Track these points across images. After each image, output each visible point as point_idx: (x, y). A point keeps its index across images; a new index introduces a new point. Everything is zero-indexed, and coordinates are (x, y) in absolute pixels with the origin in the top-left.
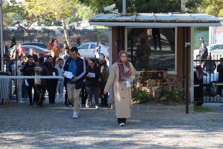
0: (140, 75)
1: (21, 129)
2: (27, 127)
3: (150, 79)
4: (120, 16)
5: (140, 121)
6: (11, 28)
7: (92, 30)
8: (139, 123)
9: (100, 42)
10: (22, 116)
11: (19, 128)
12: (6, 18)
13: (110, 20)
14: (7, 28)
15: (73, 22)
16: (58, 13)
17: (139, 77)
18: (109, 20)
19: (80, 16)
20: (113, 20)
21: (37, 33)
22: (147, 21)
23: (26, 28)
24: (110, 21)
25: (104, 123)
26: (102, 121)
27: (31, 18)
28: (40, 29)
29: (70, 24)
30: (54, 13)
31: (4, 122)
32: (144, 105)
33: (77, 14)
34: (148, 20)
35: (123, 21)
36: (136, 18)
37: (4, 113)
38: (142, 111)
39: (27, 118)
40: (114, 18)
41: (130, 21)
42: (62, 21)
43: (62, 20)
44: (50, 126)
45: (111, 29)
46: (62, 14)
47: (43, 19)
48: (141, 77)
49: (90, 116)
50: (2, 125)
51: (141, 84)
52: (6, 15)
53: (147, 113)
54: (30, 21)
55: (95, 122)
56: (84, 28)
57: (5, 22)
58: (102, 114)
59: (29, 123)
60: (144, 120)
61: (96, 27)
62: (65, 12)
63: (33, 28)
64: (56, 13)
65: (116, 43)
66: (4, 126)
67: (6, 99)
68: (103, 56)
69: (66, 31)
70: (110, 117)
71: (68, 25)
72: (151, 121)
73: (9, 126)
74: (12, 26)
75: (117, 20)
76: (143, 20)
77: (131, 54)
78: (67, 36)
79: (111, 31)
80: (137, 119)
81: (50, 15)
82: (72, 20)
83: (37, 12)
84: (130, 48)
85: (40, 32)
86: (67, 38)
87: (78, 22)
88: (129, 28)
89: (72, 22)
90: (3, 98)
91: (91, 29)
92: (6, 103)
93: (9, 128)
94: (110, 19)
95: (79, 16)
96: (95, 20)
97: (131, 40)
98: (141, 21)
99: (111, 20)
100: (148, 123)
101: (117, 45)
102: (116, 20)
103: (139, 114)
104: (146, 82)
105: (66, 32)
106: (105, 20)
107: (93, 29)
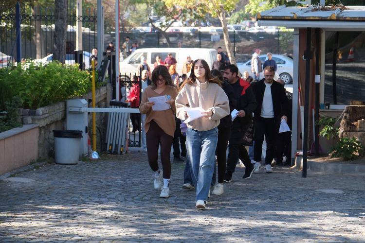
0: (345, 112)
1: (135, 198)
2: (145, 195)
3: (363, 120)
4: (313, 11)
5: (341, 192)
6: (142, 30)
7: (274, 34)
8: (339, 195)
9: (286, 54)
10: (141, 176)
11: (133, 198)
12: (135, 13)
13: (293, 17)
14: (135, 29)
15: (244, 20)
16: (214, 5)
17: (345, 115)
18: (291, 17)
19: (252, 10)
20: (297, 17)
21: (184, 37)
22: (357, 19)
23: (163, 29)
24: (292, 19)
25: (277, 193)
26: (274, 190)
27: (171, 13)
28: (187, 32)
29: (238, 23)
30: (208, 4)
31: (110, 186)
32: (351, 163)
33: (248, 7)
34: (359, 18)
35: (315, 19)
36: (339, 14)
37: (114, 170)
38: (346, 174)
39: (149, 179)
40: (300, 14)
41: (329, 18)
42: (221, 18)
43: (220, 16)
44: (185, 196)
45: (298, 33)
46: (221, 7)
47: (191, 15)
48: (348, 116)
49: (255, 180)
50: (105, 190)
51: (347, 127)
52: (135, 8)
53: (355, 178)
54: (170, 17)
55: (263, 190)
56: (261, 31)
57: (132, 20)
58: (277, 177)
59: (150, 188)
60: (349, 191)
61: (279, 29)
62: (226, 4)
63: (177, 30)
64: (211, 6)
65: (303, 56)
66: (108, 193)
67: (122, 146)
68: (288, 78)
69: (226, 35)
70: (290, 182)
71: (235, 25)
72: (360, 191)
73: (118, 193)
74: (143, 26)
75: (306, 17)
76: (350, 17)
77: (333, 75)
78: (229, 43)
79: (298, 36)
80: (337, 188)
81: (201, 8)
82: (241, 17)
83: (180, 4)
84: (332, 65)
85: (188, 35)
86: (229, 46)
87: (250, 19)
88: (328, 31)
89: (241, 21)
90: (117, 143)
91: (272, 33)
92: (121, 152)
93: (116, 197)
94: (292, 15)
95: (250, 10)
96: (267, 18)
97: (333, 52)
98: (347, 19)
99: (295, 18)
100: (356, 196)
101: (305, 60)
102: (303, 17)
103: (341, 178)
104: (355, 123)
105: (227, 37)
106: (284, 17)
107: (276, 32)
